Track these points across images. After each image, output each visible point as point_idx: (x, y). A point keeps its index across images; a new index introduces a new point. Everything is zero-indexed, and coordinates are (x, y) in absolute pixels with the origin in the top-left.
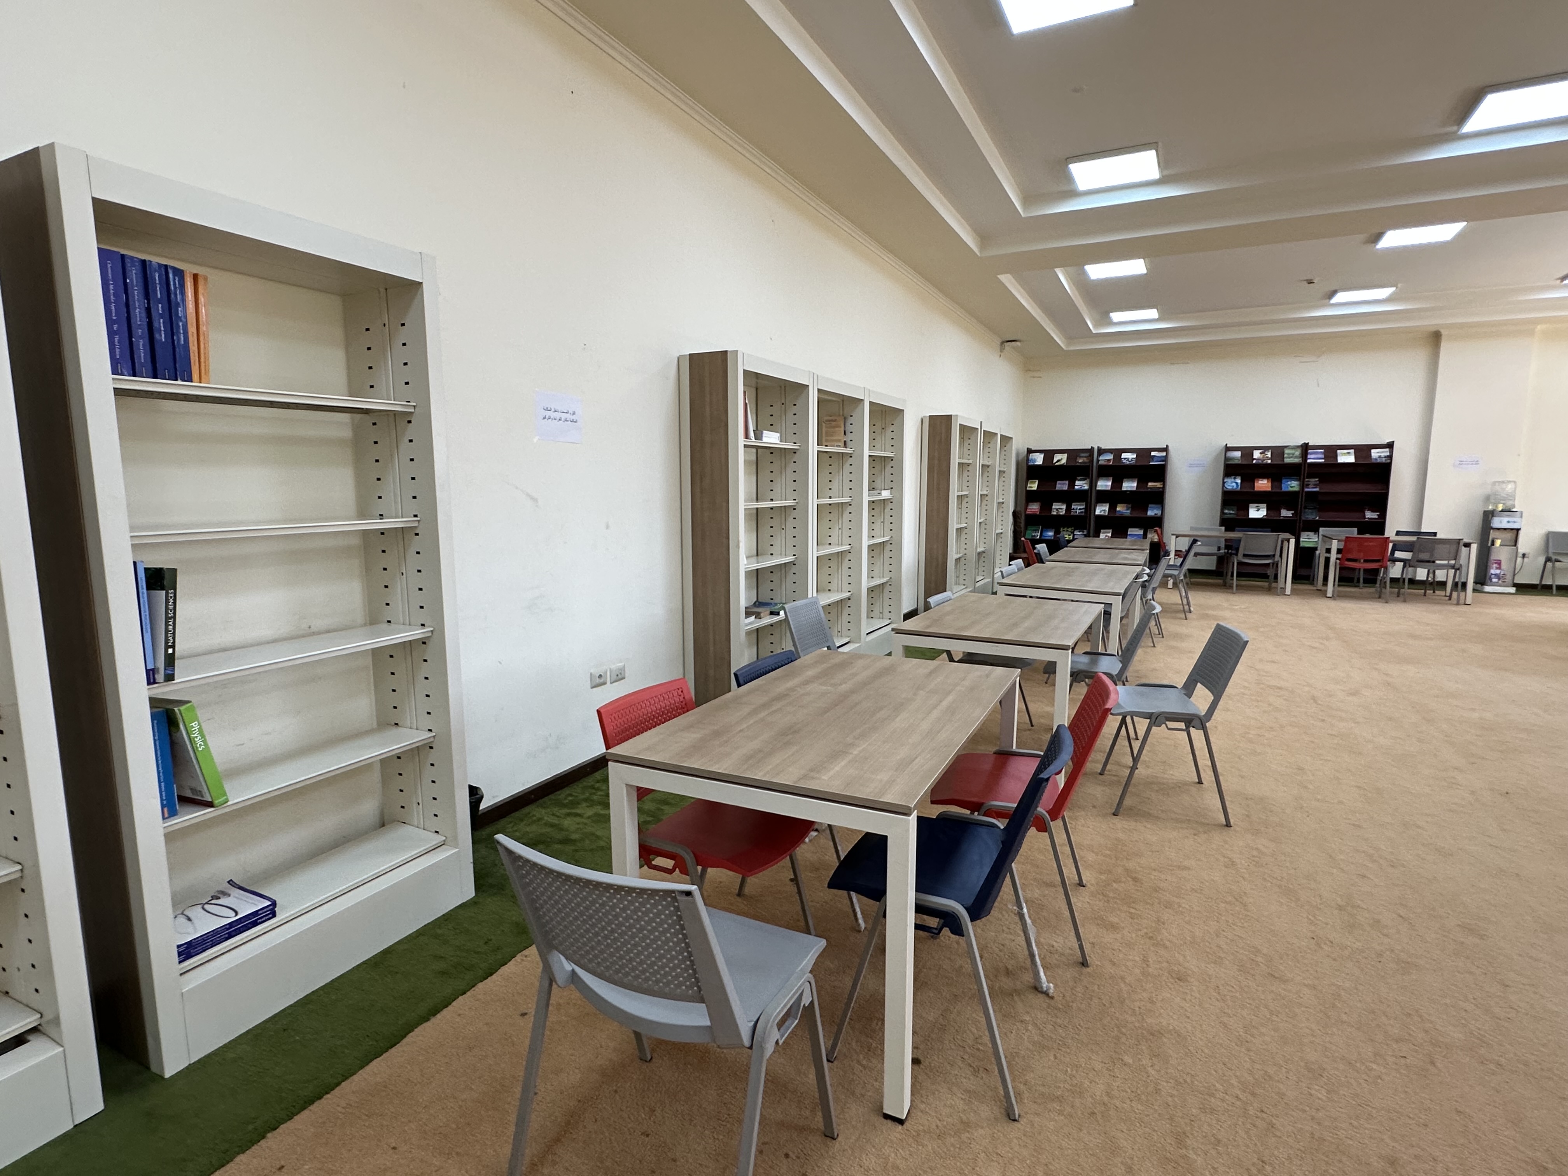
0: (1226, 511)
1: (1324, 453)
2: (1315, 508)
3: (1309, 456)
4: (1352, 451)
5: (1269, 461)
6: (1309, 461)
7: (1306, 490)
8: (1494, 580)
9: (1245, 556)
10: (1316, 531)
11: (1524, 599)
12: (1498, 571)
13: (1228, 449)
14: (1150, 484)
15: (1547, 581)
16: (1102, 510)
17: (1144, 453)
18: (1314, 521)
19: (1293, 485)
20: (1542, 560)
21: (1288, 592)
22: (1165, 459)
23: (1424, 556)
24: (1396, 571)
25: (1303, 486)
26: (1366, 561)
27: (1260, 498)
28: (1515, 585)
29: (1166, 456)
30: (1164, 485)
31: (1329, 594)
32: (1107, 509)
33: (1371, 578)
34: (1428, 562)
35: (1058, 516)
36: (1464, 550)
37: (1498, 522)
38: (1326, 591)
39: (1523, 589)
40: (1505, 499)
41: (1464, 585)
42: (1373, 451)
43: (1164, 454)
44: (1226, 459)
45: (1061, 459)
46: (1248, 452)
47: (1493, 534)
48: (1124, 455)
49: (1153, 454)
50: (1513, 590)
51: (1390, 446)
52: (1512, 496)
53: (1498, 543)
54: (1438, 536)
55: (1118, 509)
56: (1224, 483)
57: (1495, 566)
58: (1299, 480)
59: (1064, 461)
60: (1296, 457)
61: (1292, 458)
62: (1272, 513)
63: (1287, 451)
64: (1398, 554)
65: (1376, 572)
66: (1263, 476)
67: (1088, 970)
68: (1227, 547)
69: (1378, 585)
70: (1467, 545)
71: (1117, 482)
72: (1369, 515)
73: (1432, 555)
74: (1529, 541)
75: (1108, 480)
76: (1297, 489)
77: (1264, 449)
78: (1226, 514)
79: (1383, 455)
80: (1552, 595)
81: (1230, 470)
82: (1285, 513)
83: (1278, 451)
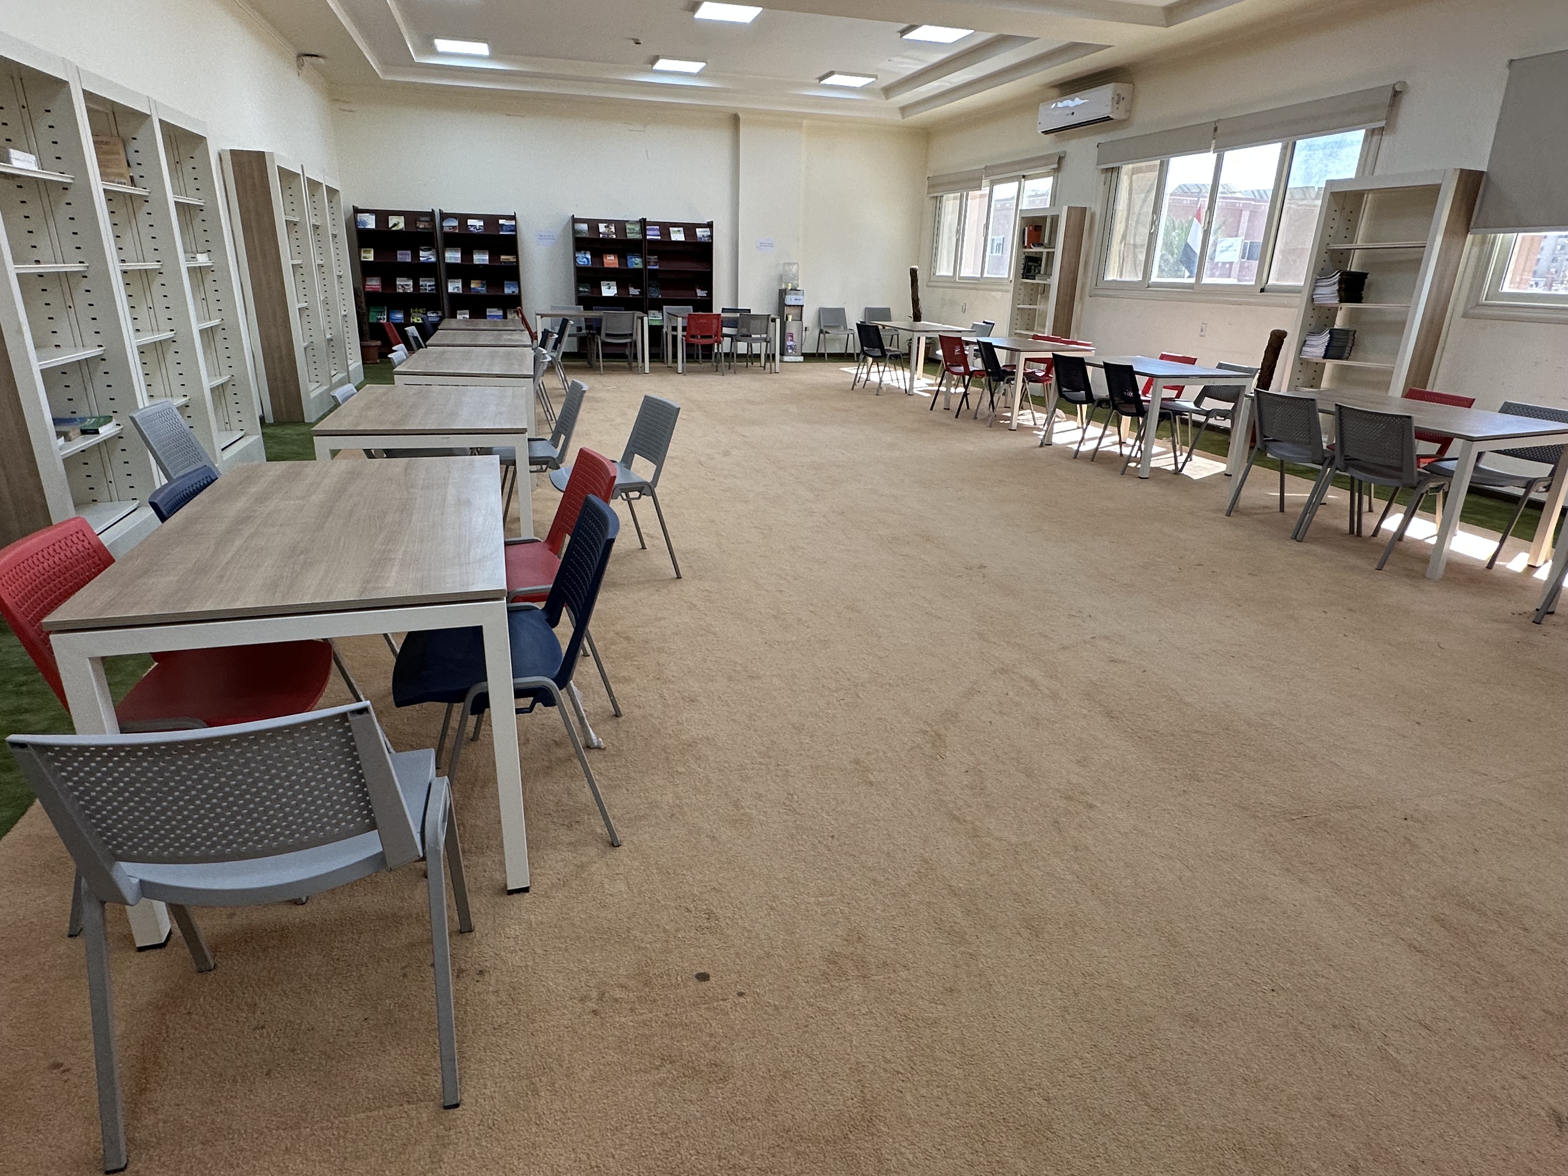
0: (581, 289)
1: (660, 230)
2: (657, 286)
3: (648, 233)
4: (681, 229)
5: (614, 236)
6: (648, 237)
7: (649, 267)
8: (790, 351)
9: (608, 335)
10: (660, 309)
11: (809, 366)
12: (791, 343)
13: (575, 221)
14: (503, 257)
15: (821, 351)
16: (454, 287)
17: (491, 220)
18: (657, 299)
19: (636, 262)
20: (817, 332)
21: (647, 371)
22: (514, 228)
23: (744, 331)
24: (726, 345)
25: (645, 263)
26: (702, 337)
27: (610, 275)
28: (803, 355)
29: (515, 226)
30: (517, 258)
31: (680, 371)
32: (460, 286)
33: (707, 353)
34: (746, 336)
35: (405, 294)
36: (772, 324)
37: (790, 300)
38: (677, 368)
39: (809, 357)
40: (793, 279)
41: (774, 356)
42: (697, 230)
43: (513, 223)
44: (575, 231)
45: (398, 223)
46: (593, 224)
47: (786, 309)
48: (470, 222)
49: (501, 222)
50: (801, 359)
51: (710, 225)
52: (796, 277)
53: (790, 318)
54: (752, 313)
55: (472, 286)
56: (575, 258)
57: (790, 338)
58: (641, 257)
59: (402, 226)
60: (637, 233)
61: (633, 233)
62: (623, 292)
63: (628, 226)
64: (726, 330)
65: (710, 347)
66: (610, 252)
67: (622, 718)
68: (588, 327)
69: (713, 359)
70: (774, 320)
71: (467, 254)
72: (700, 293)
73: (748, 330)
74: (809, 317)
75: (456, 251)
76: (640, 266)
77: (609, 222)
78: (581, 292)
79: (705, 234)
80: (824, 361)
81: (580, 244)
82: (634, 291)
83: (621, 225)
